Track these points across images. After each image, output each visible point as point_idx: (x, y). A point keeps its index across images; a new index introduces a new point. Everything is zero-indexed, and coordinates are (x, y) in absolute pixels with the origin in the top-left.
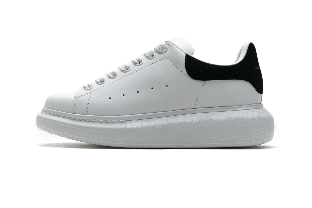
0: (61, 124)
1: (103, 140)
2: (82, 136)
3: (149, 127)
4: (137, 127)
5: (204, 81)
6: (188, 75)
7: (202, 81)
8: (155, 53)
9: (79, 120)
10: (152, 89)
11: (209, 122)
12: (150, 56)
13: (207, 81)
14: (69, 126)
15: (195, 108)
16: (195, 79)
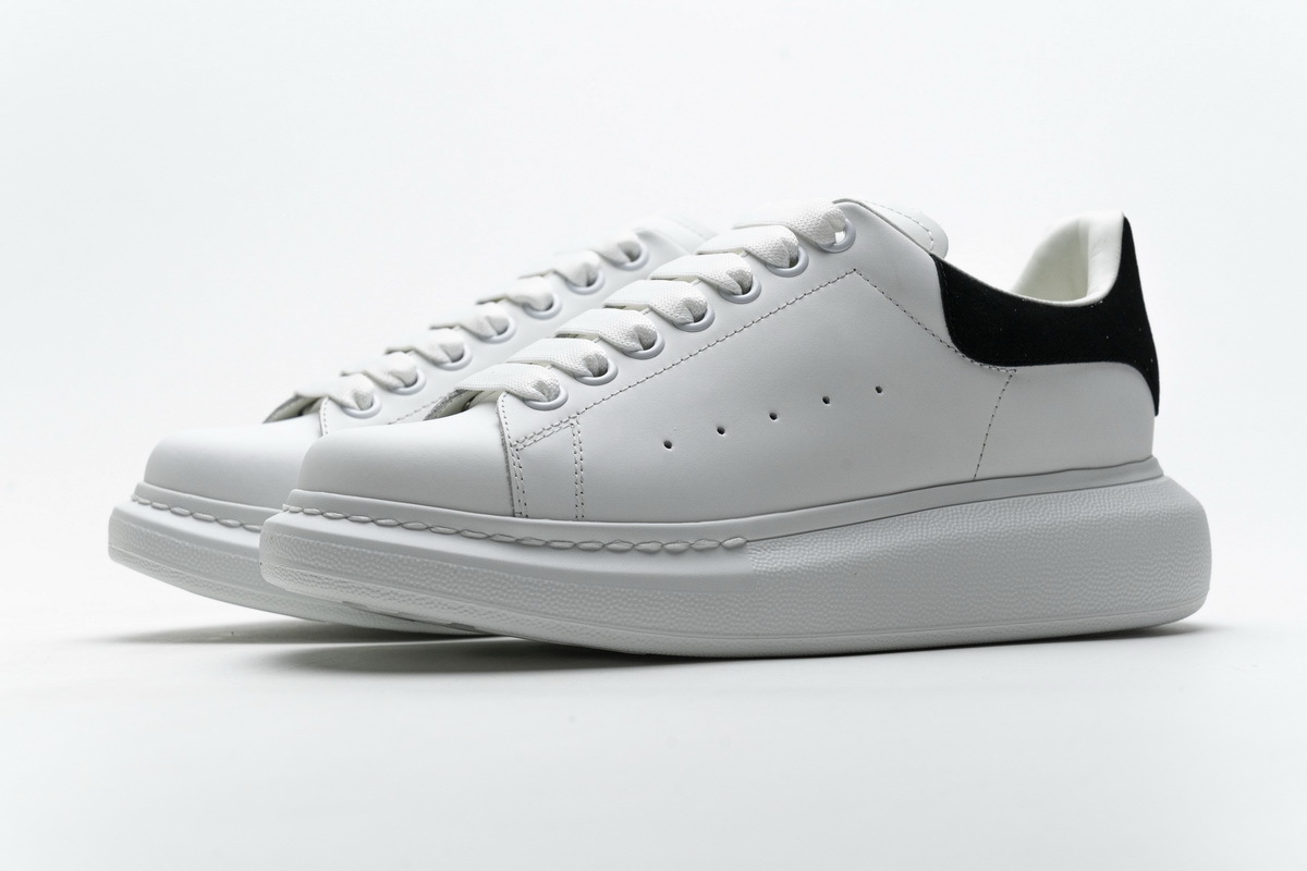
0: (465, 568)
1: (670, 631)
2: (574, 615)
3: (837, 563)
4: (799, 568)
5: (1008, 368)
6: (952, 345)
7: (1003, 370)
8: (801, 250)
9: (547, 546)
10: (826, 401)
11: (1044, 534)
12: (783, 262)
13: (1022, 370)
14: (507, 575)
15: (977, 477)
16: (978, 361)
